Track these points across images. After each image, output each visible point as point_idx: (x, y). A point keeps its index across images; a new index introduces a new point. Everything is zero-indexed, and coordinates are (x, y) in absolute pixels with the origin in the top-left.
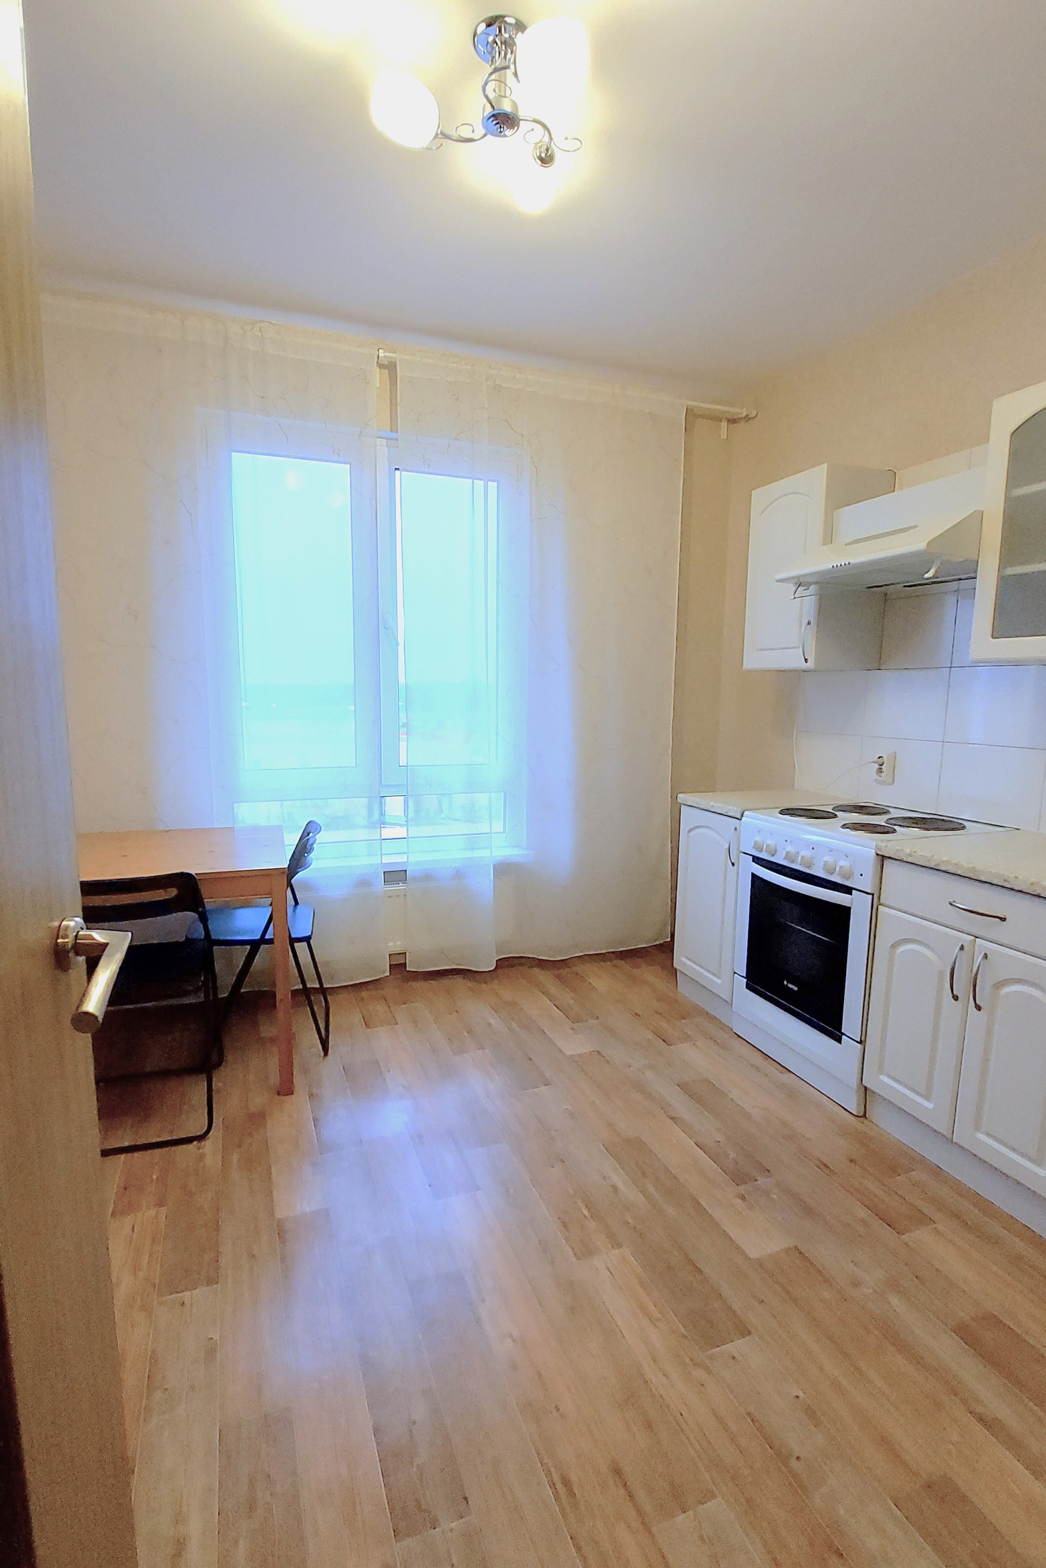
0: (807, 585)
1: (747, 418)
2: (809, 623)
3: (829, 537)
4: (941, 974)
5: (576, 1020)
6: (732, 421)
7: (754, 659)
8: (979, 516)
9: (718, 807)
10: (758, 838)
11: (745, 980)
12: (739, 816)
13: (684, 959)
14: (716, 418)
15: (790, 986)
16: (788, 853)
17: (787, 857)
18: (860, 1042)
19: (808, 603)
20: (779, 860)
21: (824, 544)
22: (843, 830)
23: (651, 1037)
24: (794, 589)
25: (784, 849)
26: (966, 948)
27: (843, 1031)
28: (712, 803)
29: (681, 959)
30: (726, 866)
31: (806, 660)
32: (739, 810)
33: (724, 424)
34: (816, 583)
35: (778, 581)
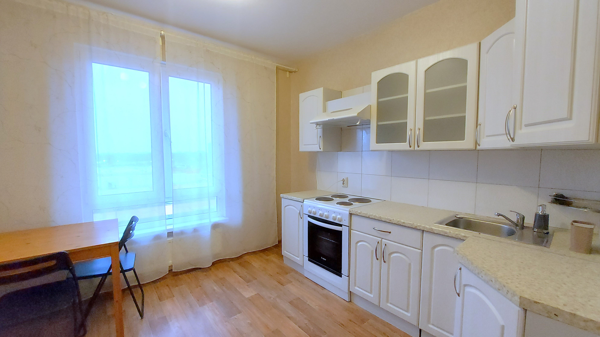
0: (320, 125)
1: (295, 72)
2: (320, 137)
3: (325, 110)
4: (372, 251)
5: (248, 281)
6: (290, 72)
7: (303, 148)
8: (370, 107)
9: (295, 198)
10: (309, 209)
11: (308, 258)
12: (302, 201)
13: (285, 252)
14: (285, 70)
15: (323, 259)
16: (320, 214)
17: (320, 215)
18: (348, 277)
19: (320, 131)
20: (317, 216)
21: (323, 112)
22: (337, 205)
23: (277, 284)
24: (316, 126)
25: (319, 212)
26: (379, 242)
27: (342, 273)
28: (293, 197)
29: (284, 252)
30: (299, 219)
31: (320, 149)
32: (303, 199)
33: (288, 73)
34: (322, 124)
35: (311, 123)
